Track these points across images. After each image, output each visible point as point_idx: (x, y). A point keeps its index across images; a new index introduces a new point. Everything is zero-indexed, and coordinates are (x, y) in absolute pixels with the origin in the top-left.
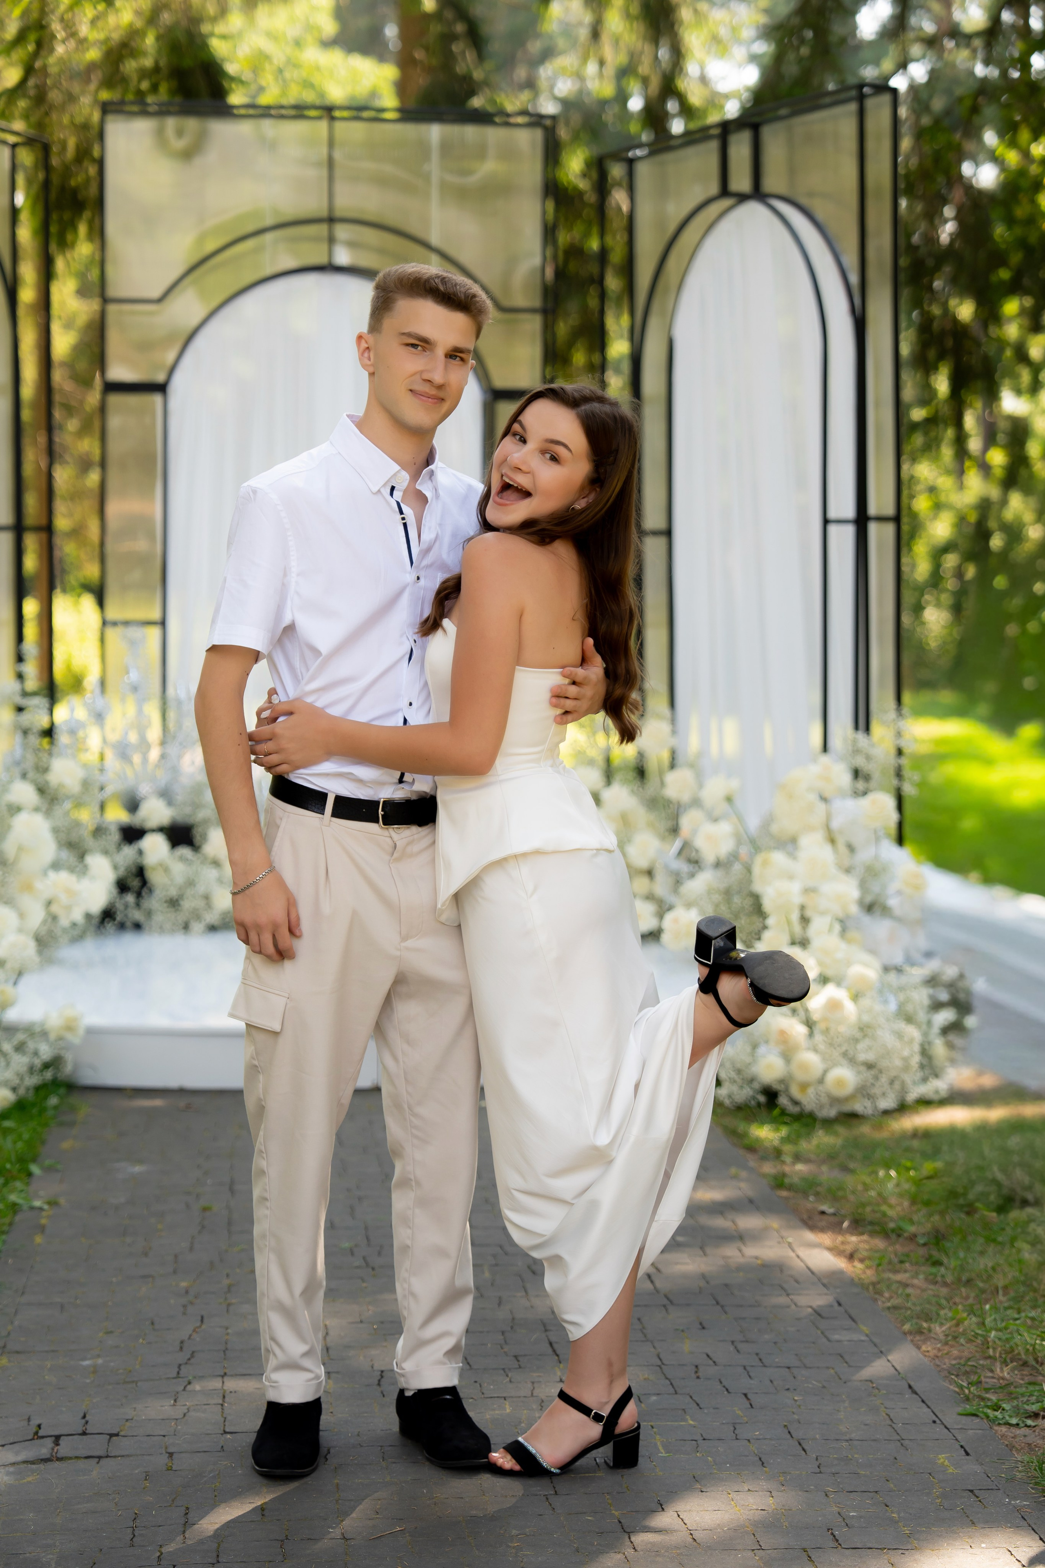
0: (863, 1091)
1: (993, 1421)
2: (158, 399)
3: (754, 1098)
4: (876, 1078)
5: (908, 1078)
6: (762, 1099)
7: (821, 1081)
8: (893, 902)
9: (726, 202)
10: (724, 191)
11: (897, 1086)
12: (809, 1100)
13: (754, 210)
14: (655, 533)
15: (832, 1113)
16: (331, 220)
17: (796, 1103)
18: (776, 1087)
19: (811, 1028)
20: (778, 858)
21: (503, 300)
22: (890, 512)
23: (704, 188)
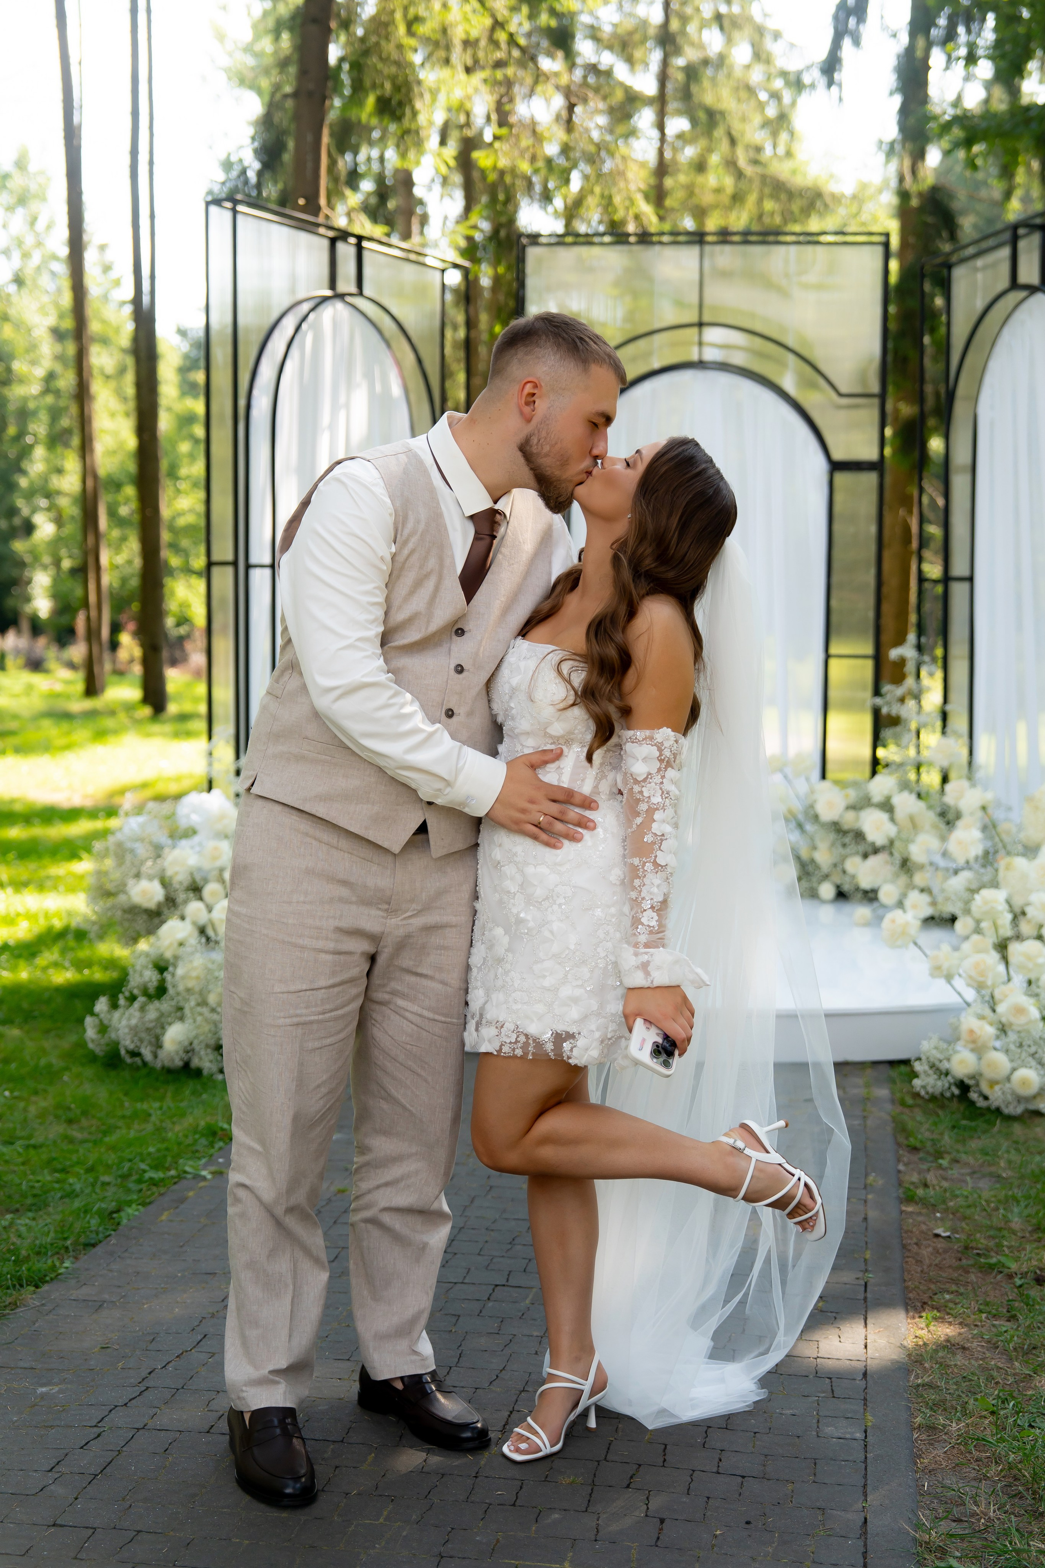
3: (949, 1090)
6: (956, 1091)
7: (1008, 1080)
9: (1013, 297)
10: (1014, 284)
12: (997, 1097)
14: (960, 579)
15: (1019, 1110)
16: (701, 325)
17: (984, 1098)
18: (968, 1082)
19: (1003, 1029)
20: (1020, 862)
21: (845, 388)
23: (1002, 284)
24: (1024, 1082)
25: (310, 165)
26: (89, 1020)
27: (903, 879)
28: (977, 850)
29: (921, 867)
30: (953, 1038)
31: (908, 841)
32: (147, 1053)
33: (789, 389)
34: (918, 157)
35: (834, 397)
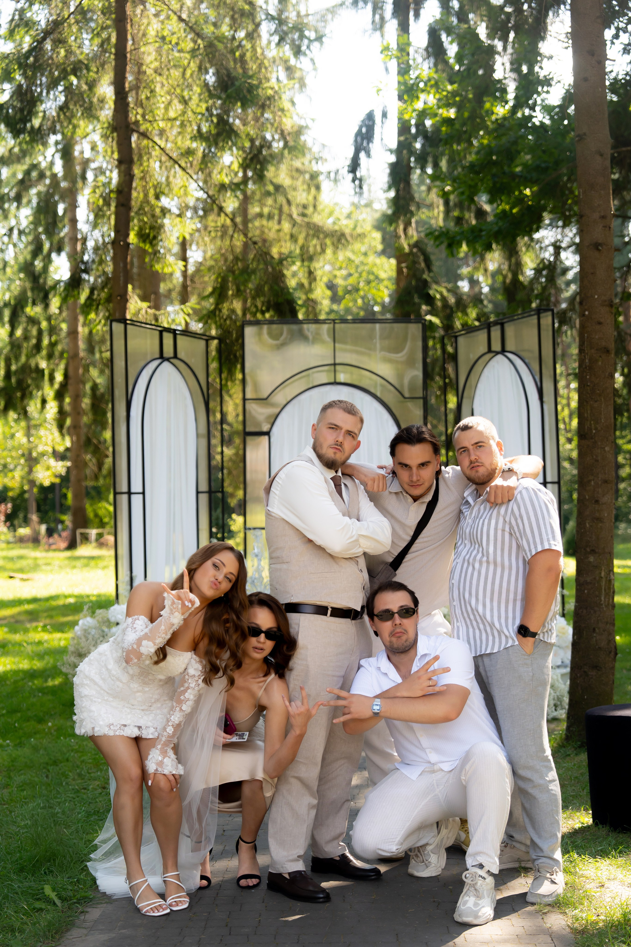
2: (266, 438)
10: (490, 350)
13: (500, 358)
16: (335, 364)
21: (407, 395)
22: (556, 480)
23: (484, 348)
25: (122, 279)
33: (379, 394)
34: (408, 224)
35: (402, 399)
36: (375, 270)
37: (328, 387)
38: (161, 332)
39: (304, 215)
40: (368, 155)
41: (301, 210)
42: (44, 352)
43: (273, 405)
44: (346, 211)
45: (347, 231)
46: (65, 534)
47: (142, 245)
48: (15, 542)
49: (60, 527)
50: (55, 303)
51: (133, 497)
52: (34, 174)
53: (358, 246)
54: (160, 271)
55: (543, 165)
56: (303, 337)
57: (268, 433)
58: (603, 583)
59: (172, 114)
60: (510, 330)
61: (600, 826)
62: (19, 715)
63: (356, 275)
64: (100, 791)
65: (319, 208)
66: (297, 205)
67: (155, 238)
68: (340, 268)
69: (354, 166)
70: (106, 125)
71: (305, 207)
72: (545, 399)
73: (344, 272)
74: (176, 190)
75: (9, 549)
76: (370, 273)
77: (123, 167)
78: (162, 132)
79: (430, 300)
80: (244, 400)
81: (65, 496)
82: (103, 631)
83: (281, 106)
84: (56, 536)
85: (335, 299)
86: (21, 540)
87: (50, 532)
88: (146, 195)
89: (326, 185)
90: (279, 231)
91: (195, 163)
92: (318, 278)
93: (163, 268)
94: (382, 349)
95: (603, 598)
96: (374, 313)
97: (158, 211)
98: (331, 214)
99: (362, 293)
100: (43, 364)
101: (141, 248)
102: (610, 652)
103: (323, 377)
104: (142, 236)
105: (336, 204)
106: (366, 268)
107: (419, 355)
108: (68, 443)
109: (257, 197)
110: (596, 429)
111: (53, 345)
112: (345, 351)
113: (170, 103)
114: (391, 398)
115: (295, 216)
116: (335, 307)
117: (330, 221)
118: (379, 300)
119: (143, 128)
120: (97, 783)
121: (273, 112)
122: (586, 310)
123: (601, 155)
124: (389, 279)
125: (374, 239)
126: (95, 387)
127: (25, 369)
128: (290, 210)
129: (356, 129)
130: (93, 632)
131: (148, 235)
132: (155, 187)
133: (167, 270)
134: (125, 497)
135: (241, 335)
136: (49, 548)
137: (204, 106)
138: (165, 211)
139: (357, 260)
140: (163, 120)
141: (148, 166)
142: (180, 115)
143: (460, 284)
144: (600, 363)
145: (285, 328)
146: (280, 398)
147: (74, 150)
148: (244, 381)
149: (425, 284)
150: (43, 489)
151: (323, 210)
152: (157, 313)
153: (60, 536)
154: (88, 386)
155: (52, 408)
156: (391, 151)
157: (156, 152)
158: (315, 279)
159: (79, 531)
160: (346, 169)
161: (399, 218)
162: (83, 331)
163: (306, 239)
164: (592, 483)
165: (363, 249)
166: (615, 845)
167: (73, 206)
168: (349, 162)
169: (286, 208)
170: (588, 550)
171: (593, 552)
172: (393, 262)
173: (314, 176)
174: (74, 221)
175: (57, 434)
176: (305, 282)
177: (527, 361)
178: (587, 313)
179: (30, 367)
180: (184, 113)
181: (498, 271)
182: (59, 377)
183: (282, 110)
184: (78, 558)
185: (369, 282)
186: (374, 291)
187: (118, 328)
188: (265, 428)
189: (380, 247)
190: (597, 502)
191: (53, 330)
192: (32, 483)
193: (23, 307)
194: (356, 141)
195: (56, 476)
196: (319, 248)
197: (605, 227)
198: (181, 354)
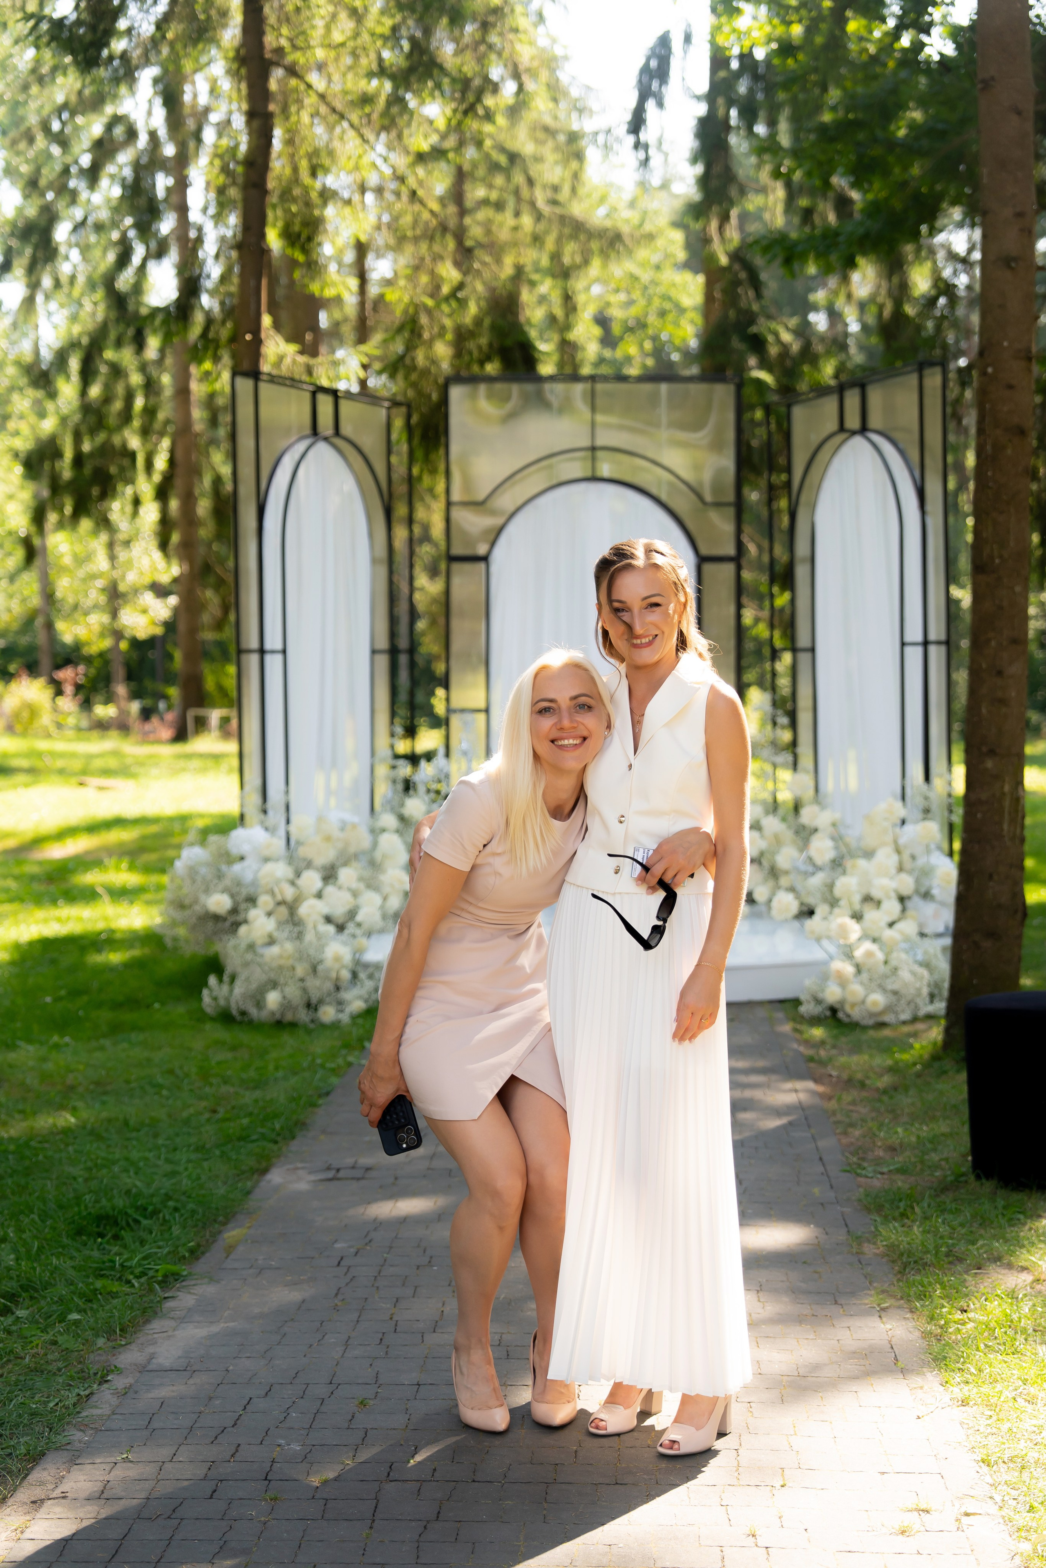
0: (889, 1009)
1: (858, 1175)
2: (482, 566)
3: (822, 1012)
4: (899, 1000)
5: (919, 1001)
6: (828, 1013)
7: (863, 1002)
8: (935, 892)
9: (842, 436)
10: (842, 428)
11: (912, 1005)
12: (856, 1014)
13: (858, 442)
14: (805, 650)
15: (871, 1022)
16: (593, 449)
17: (848, 1016)
18: (837, 1006)
19: (859, 969)
20: (862, 863)
21: (708, 498)
22: (943, 637)
23: (832, 425)
24: (875, 1003)
25: (253, 307)
26: (205, 992)
27: (771, 883)
28: (830, 855)
29: (787, 873)
30: (825, 977)
31: (774, 853)
32: (253, 1012)
33: (664, 497)
34: (725, 218)
35: (700, 505)
36: (673, 293)
37: (583, 486)
38: (314, 394)
39: (554, 202)
40: (660, 104)
41: (549, 193)
42: (136, 423)
43: (493, 513)
44: (627, 196)
45: (625, 229)
46: (170, 717)
47: (289, 251)
48: (91, 728)
49: (162, 705)
50: (153, 343)
51: (268, 658)
52: (119, 131)
53: (643, 253)
54: (317, 294)
55: (940, 126)
56: (541, 403)
57: (485, 559)
58: (1007, 803)
59: (337, 37)
60: (875, 396)
61: (984, 1181)
62: (85, 998)
63: (642, 302)
64: (207, 1115)
65: (581, 191)
66: (544, 187)
67: (310, 239)
68: (617, 291)
69: (637, 123)
70: (231, 54)
71: (556, 189)
72: (929, 507)
73: (622, 297)
74: (342, 160)
75: (79, 739)
76: (666, 298)
77: (256, 123)
78: (321, 67)
79: (757, 344)
80: (449, 504)
81: (170, 657)
82: (219, 870)
83: (514, 26)
84: (155, 720)
85: (608, 340)
86: (102, 726)
87: (146, 714)
88: (295, 169)
89: (592, 154)
90: (516, 229)
91: (375, 116)
92: (579, 307)
93: (322, 289)
94: (672, 425)
95: (1005, 826)
96: (671, 364)
97: (314, 195)
98: (602, 200)
99: (650, 332)
100: (134, 442)
101: (287, 256)
102: (1016, 912)
103: (575, 468)
104: (289, 236)
105: (610, 185)
106: (660, 290)
107: (730, 435)
108: (175, 570)
109: (481, 172)
110: (1001, 557)
111: (150, 412)
112: (608, 426)
113: (334, 16)
114: (683, 504)
115: (541, 203)
116: (607, 353)
117: (602, 212)
118: (677, 342)
119: (289, 59)
120: (204, 1104)
121: (501, 34)
122: (988, 365)
123: (1019, 113)
124: (695, 309)
125: (672, 242)
126: (218, 481)
127: (105, 451)
128: (532, 194)
129: (642, 62)
130: (203, 870)
131: (299, 235)
132: (309, 156)
133: (329, 293)
134: (254, 659)
135: (445, 400)
136: (146, 738)
137: (389, 22)
138: (327, 195)
139: (646, 276)
140: (322, 46)
141: (298, 121)
142: (349, 39)
143: (813, 317)
144: (1009, 452)
145: (515, 389)
146: (506, 501)
147: (183, 92)
148: (448, 473)
149: (750, 318)
150: (136, 643)
151: (589, 195)
152: (312, 361)
153: (162, 719)
154: (207, 481)
155: (150, 513)
156: (698, 98)
157: (311, 100)
158: (574, 309)
159: (191, 714)
160: (625, 127)
161: (709, 207)
162: (198, 389)
163: (559, 241)
164: (993, 643)
165: (655, 258)
166: (1005, 1208)
167: (182, 184)
168: (628, 117)
169: (525, 193)
170: (984, 749)
171: (992, 752)
172: (701, 279)
173: (573, 137)
174: (183, 209)
175: (157, 555)
176: (559, 312)
177: (901, 446)
178: (990, 370)
179: (113, 446)
180: (356, 35)
181: (872, 299)
182: (161, 463)
183: (516, 30)
184: (189, 756)
185: (662, 314)
186: (670, 328)
187: (245, 385)
188: (482, 550)
189: (681, 255)
190: (1000, 673)
191: (150, 386)
192: (118, 635)
193: (100, 350)
194: (640, 81)
195: (154, 624)
196: (578, 259)
197: (1022, 230)
198: (346, 429)
